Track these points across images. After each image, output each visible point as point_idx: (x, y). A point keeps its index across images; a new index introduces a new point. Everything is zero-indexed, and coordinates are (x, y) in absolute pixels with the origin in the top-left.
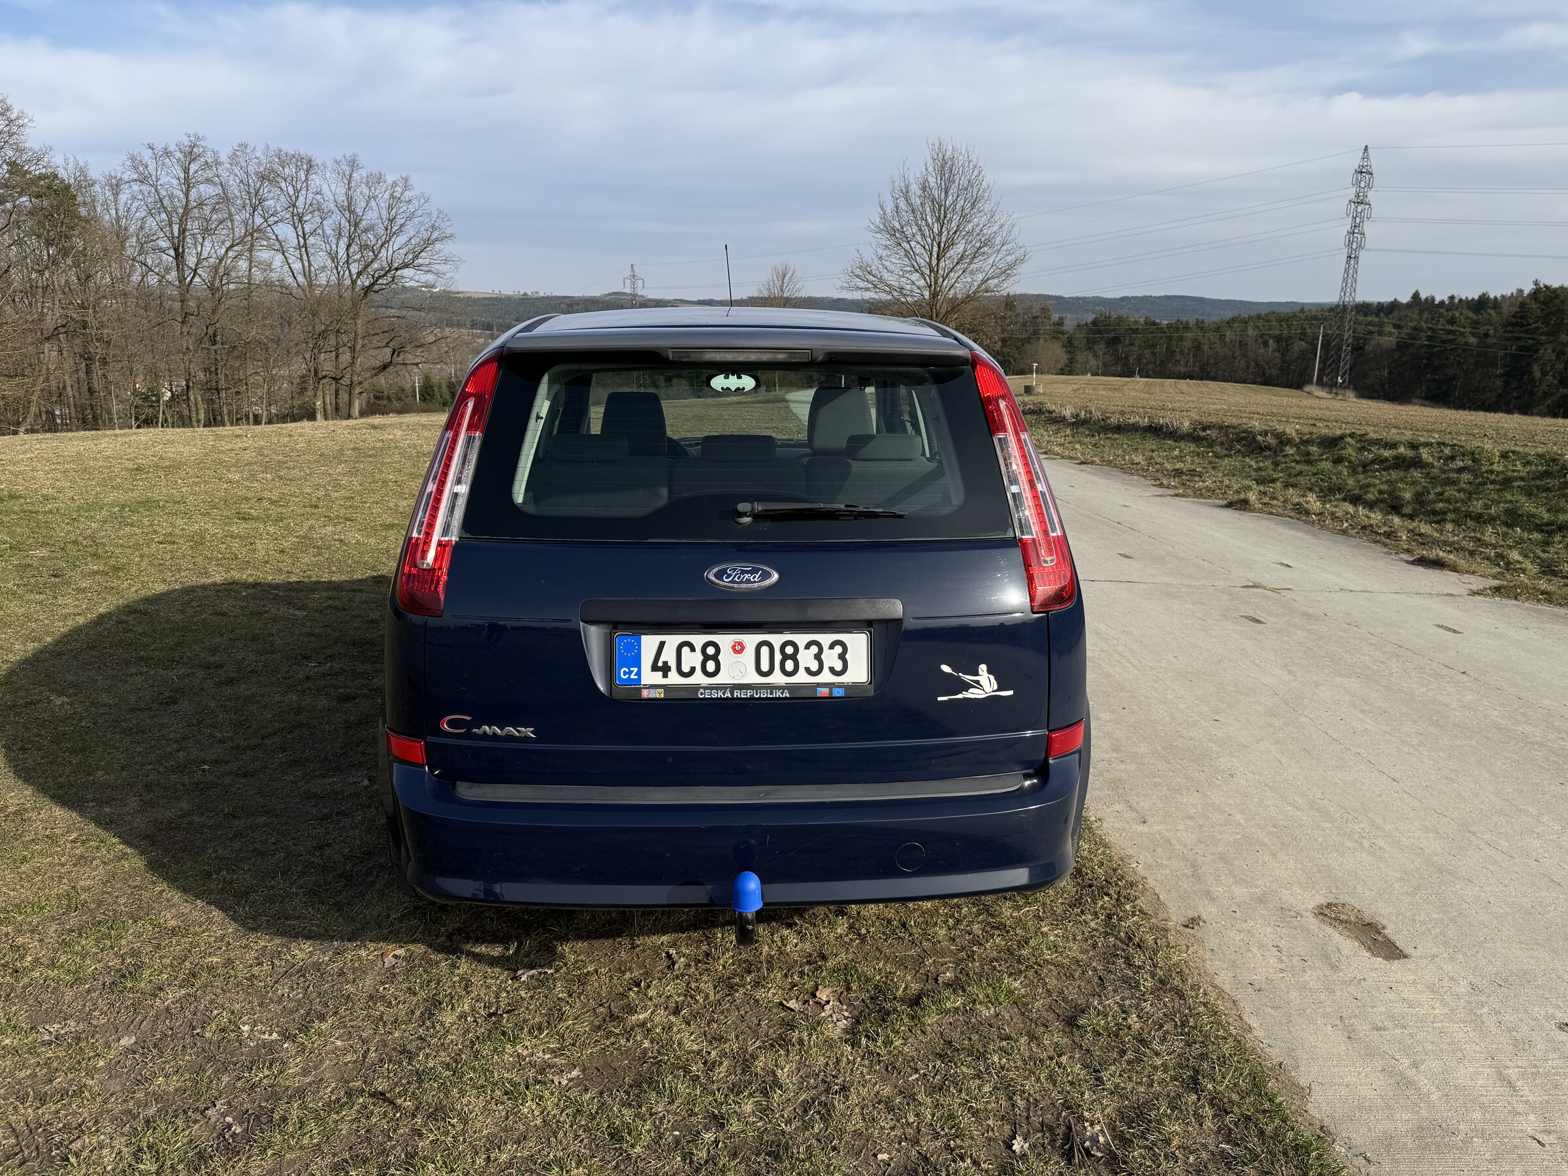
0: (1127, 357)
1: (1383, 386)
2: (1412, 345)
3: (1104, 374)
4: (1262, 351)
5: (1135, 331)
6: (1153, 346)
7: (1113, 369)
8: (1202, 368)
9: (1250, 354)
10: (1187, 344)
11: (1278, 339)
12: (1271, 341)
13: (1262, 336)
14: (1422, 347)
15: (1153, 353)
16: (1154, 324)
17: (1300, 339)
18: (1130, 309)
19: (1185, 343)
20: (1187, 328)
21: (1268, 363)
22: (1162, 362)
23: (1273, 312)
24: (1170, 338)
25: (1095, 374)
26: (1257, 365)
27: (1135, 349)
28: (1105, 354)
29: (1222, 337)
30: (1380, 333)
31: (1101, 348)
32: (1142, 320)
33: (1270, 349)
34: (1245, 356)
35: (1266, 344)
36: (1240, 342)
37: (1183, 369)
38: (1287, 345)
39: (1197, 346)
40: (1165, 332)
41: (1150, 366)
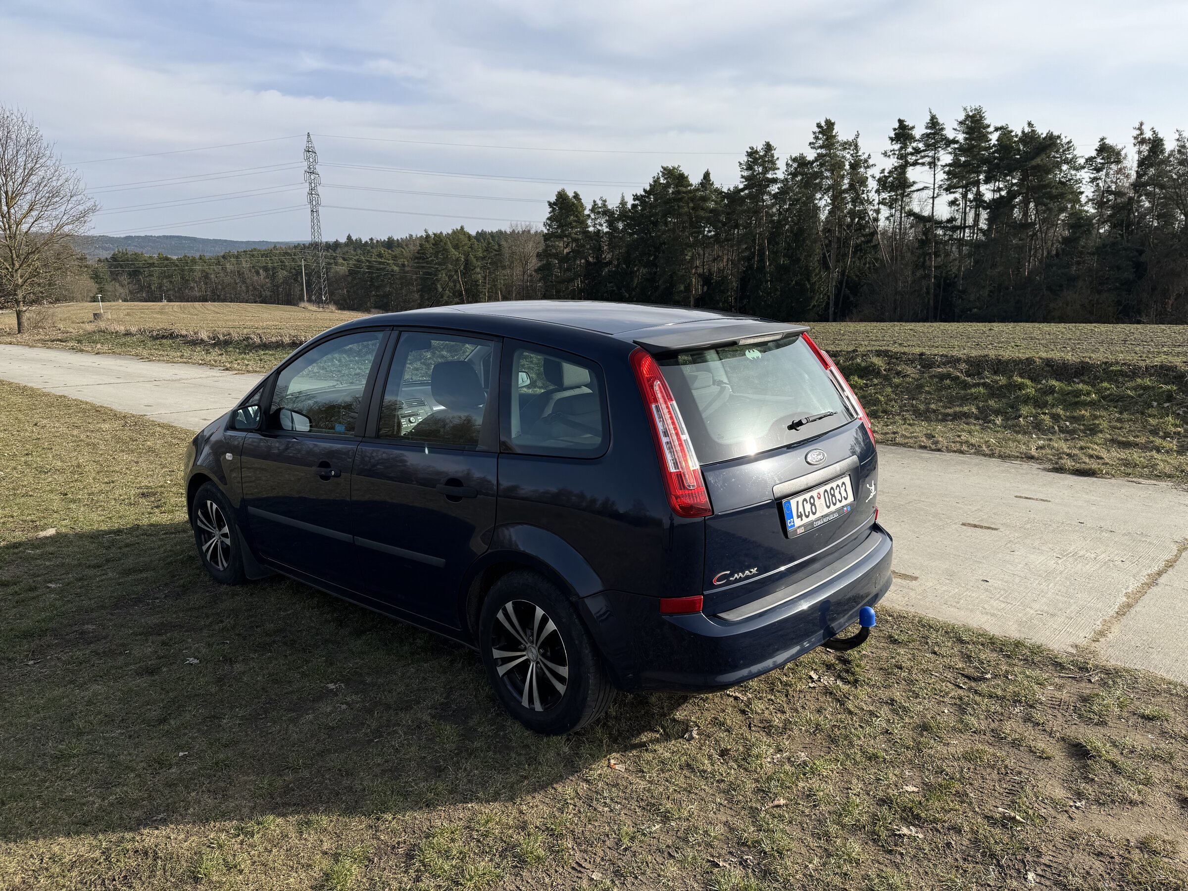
0: (149, 286)
1: (345, 300)
2: (359, 272)
3: (132, 300)
4: (255, 278)
5: (152, 265)
6: (170, 276)
7: (139, 295)
8: (213, 292)
9: (248, 281)
10: (198, 275)
11: (266, 269)
12: (261, 271)
13: (253, 267)
14: (365, 273)
15: (171, 282)
16: (167, 259)
17: (282, 269)
18: (136, 246)
19: (195, 274)
20: (194, 261)
21: (262, 287)
22: (180, 289)
23: (255, 249)
24: (183, 270)
25: (125, 300)
26: (255, 289)
27: (154, 278)
28: (129, 283)
29: (224, 269)
30: (336, 264)
31: (125, 279)
32: (156, 256)
33: (262, 277)
34: (244, 282)
35: (258, 273)
36: (238, 272)
37: (198, 294)
38: (273, 274)
39: (206, 276)
40: (177, 266)
41: (171, 292)
